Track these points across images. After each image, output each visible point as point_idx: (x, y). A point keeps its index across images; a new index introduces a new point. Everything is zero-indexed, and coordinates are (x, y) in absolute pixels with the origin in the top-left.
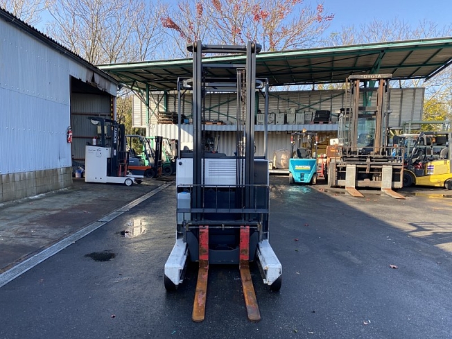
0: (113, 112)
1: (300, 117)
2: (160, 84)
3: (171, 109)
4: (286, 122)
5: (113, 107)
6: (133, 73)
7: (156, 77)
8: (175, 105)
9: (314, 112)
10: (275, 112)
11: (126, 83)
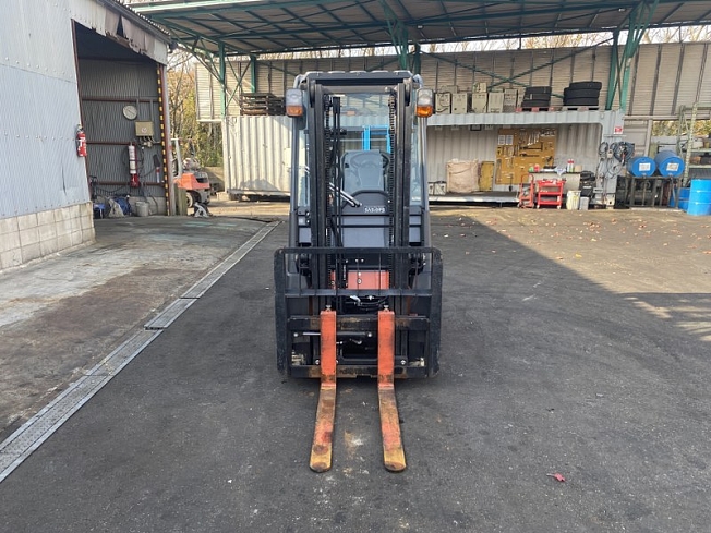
0: (161, 95)
1: (497, 99)
2: (242, 41)
3: (264, 88)
4: (470, 109)
5: (161, 86)
6: (193, 21)
7: (237, 28)
8: (270, 80)
9: (522, 90)
10: (452, 90)
11: (183, 40)
